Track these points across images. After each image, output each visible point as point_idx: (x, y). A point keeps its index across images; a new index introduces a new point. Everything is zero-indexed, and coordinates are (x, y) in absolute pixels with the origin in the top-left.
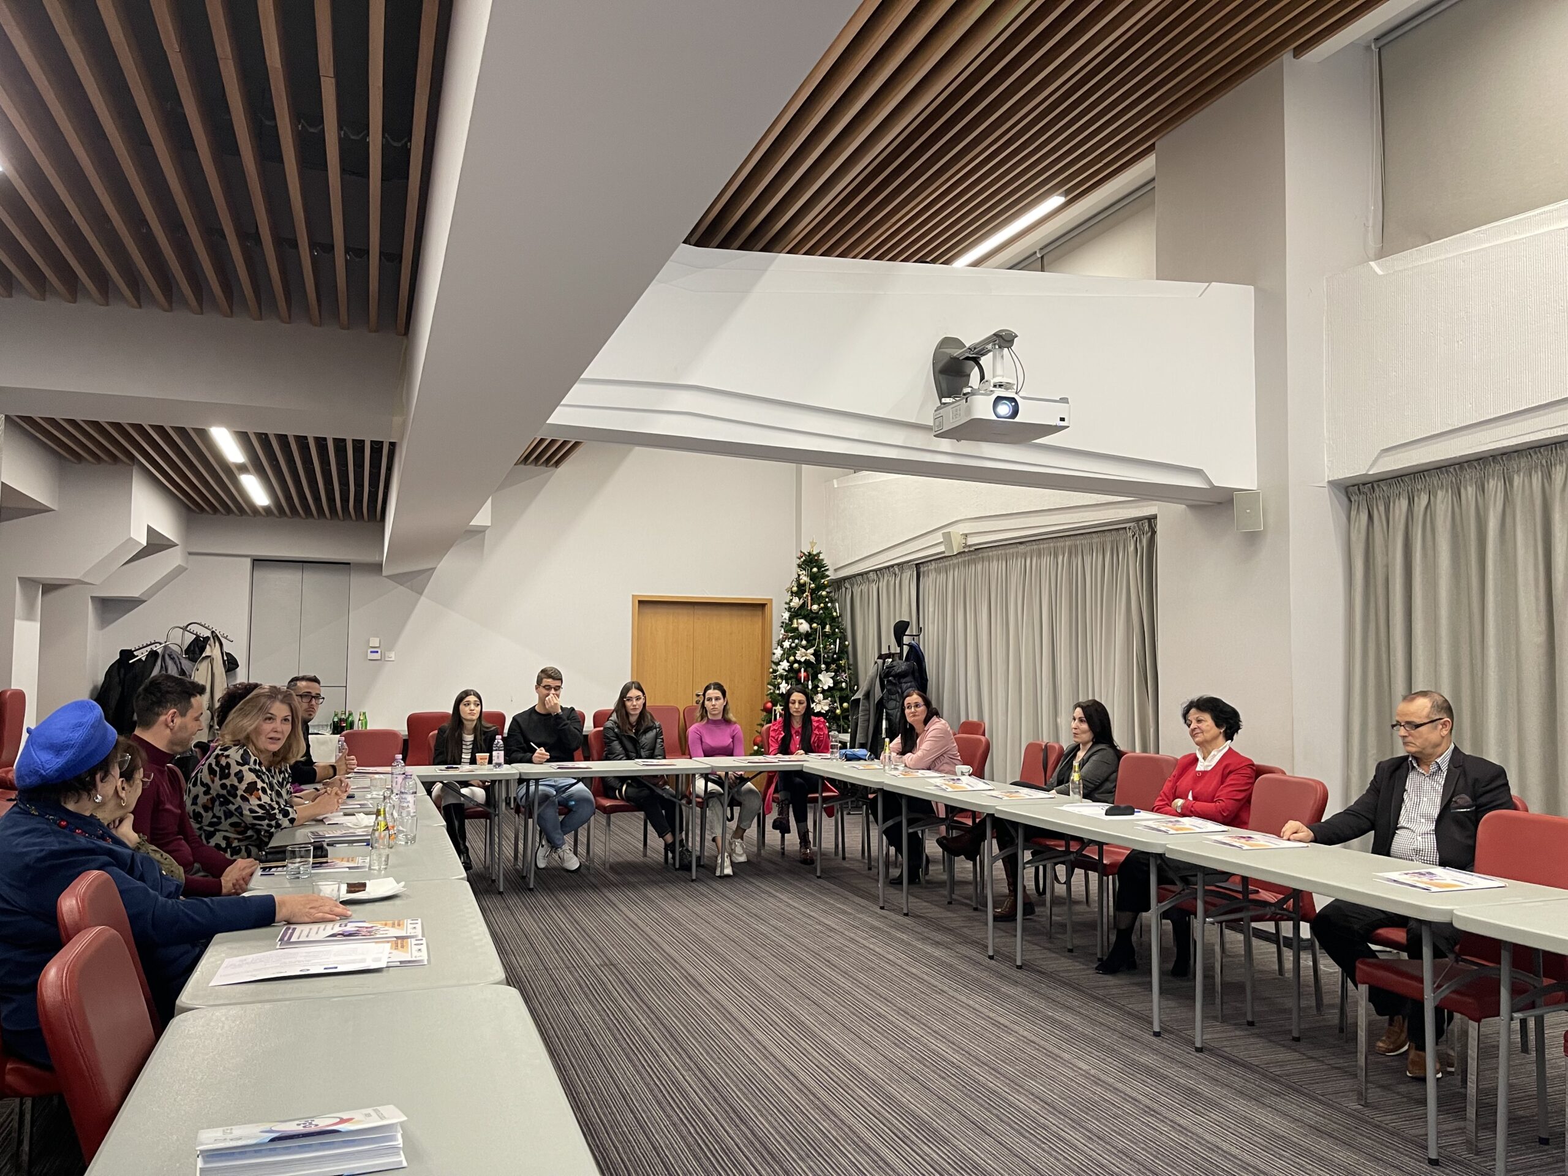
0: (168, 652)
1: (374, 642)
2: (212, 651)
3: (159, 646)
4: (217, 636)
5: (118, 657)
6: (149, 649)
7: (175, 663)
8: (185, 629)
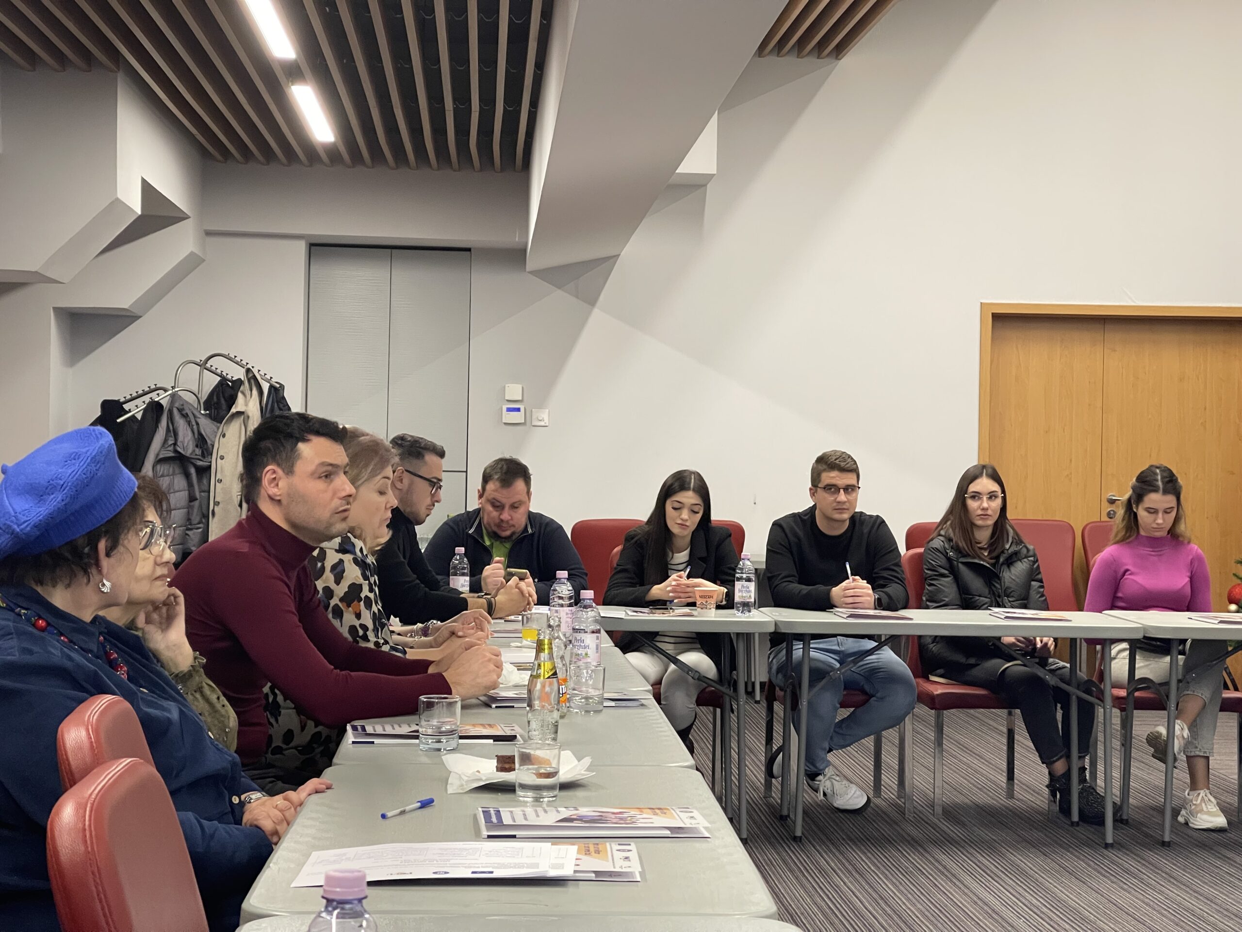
0: (177, 405)
1: (514, 391)
2: (246, 405)
3: (163, 394)
4: (254, 377)
5: (100, 414)
6: (147, 399)
7: (189, 423)
8: (203, 365)
